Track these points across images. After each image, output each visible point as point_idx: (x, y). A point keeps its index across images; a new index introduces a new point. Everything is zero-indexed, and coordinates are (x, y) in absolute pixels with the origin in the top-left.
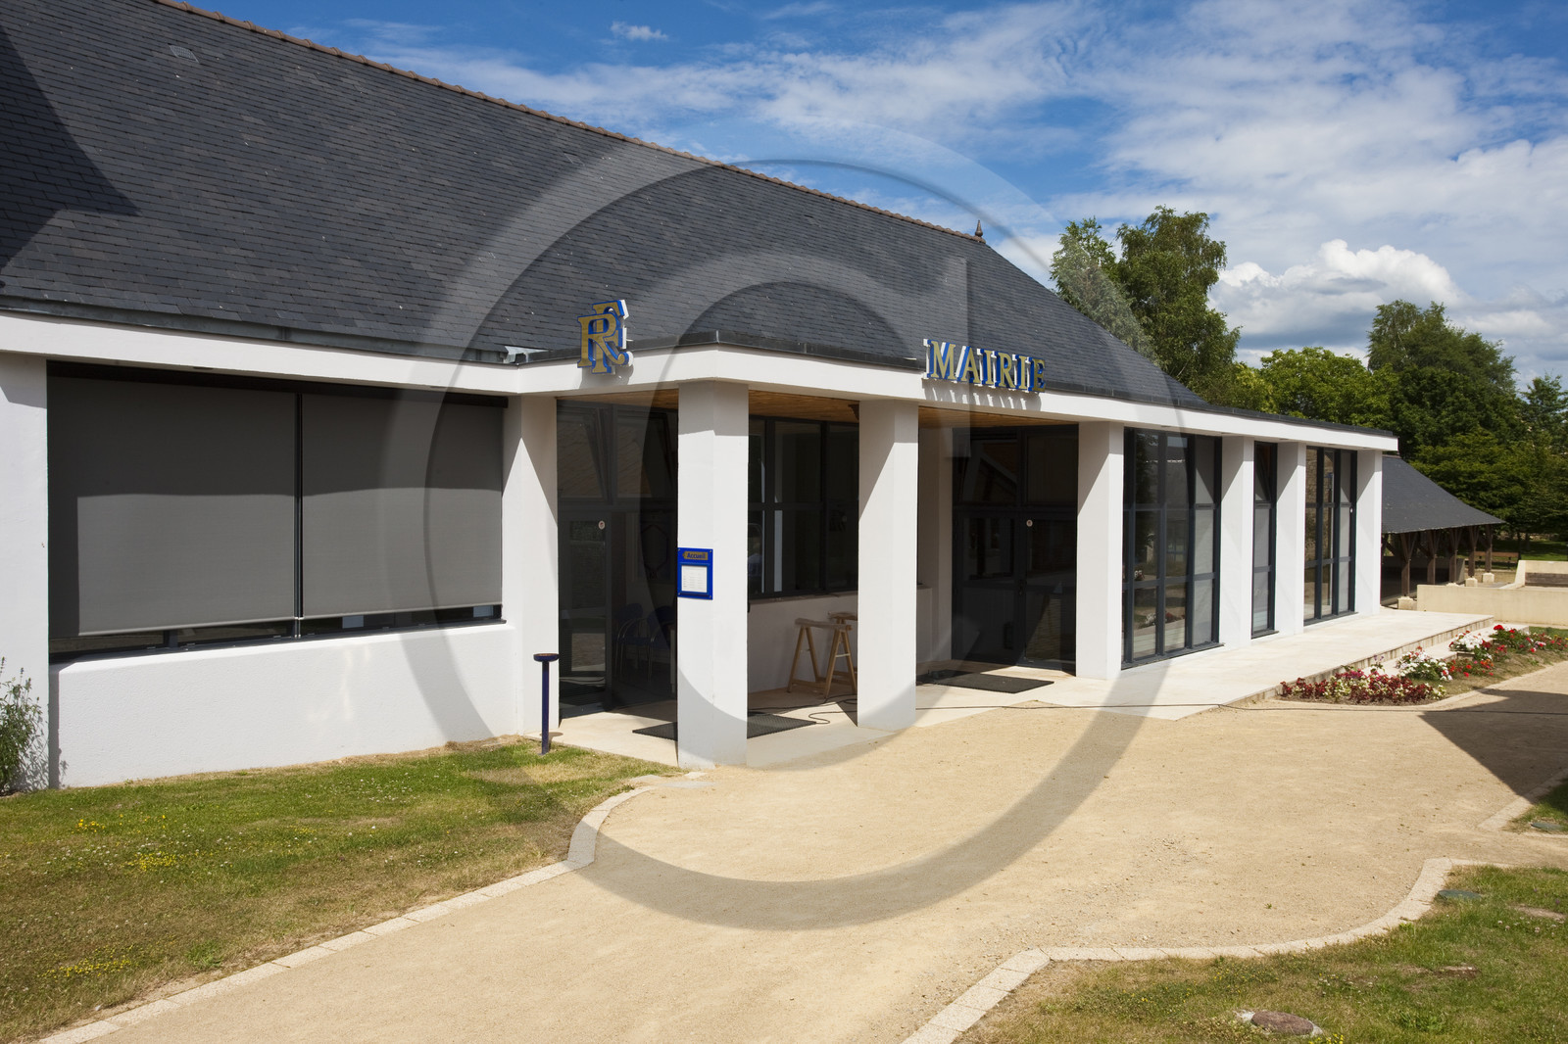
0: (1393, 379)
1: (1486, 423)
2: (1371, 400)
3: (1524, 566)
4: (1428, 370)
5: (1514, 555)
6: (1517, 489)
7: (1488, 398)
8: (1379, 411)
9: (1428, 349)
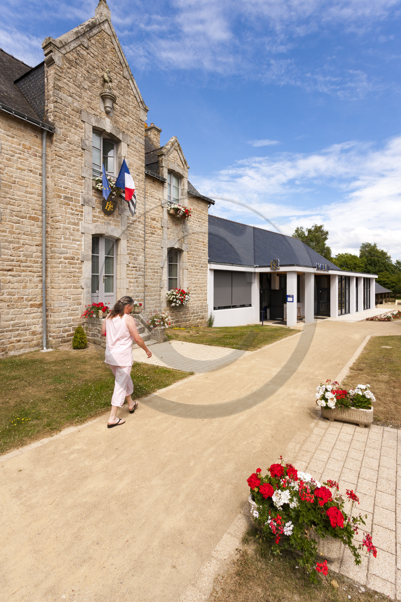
0: (365, 260)
1: (386, 270)
2: (361, 265)
3: (397, 301)
4: (373, 258)
5: (394, 299)
6: (394, 284)
7: (386, 264)
8: (363, 267)
9: (373, 253)
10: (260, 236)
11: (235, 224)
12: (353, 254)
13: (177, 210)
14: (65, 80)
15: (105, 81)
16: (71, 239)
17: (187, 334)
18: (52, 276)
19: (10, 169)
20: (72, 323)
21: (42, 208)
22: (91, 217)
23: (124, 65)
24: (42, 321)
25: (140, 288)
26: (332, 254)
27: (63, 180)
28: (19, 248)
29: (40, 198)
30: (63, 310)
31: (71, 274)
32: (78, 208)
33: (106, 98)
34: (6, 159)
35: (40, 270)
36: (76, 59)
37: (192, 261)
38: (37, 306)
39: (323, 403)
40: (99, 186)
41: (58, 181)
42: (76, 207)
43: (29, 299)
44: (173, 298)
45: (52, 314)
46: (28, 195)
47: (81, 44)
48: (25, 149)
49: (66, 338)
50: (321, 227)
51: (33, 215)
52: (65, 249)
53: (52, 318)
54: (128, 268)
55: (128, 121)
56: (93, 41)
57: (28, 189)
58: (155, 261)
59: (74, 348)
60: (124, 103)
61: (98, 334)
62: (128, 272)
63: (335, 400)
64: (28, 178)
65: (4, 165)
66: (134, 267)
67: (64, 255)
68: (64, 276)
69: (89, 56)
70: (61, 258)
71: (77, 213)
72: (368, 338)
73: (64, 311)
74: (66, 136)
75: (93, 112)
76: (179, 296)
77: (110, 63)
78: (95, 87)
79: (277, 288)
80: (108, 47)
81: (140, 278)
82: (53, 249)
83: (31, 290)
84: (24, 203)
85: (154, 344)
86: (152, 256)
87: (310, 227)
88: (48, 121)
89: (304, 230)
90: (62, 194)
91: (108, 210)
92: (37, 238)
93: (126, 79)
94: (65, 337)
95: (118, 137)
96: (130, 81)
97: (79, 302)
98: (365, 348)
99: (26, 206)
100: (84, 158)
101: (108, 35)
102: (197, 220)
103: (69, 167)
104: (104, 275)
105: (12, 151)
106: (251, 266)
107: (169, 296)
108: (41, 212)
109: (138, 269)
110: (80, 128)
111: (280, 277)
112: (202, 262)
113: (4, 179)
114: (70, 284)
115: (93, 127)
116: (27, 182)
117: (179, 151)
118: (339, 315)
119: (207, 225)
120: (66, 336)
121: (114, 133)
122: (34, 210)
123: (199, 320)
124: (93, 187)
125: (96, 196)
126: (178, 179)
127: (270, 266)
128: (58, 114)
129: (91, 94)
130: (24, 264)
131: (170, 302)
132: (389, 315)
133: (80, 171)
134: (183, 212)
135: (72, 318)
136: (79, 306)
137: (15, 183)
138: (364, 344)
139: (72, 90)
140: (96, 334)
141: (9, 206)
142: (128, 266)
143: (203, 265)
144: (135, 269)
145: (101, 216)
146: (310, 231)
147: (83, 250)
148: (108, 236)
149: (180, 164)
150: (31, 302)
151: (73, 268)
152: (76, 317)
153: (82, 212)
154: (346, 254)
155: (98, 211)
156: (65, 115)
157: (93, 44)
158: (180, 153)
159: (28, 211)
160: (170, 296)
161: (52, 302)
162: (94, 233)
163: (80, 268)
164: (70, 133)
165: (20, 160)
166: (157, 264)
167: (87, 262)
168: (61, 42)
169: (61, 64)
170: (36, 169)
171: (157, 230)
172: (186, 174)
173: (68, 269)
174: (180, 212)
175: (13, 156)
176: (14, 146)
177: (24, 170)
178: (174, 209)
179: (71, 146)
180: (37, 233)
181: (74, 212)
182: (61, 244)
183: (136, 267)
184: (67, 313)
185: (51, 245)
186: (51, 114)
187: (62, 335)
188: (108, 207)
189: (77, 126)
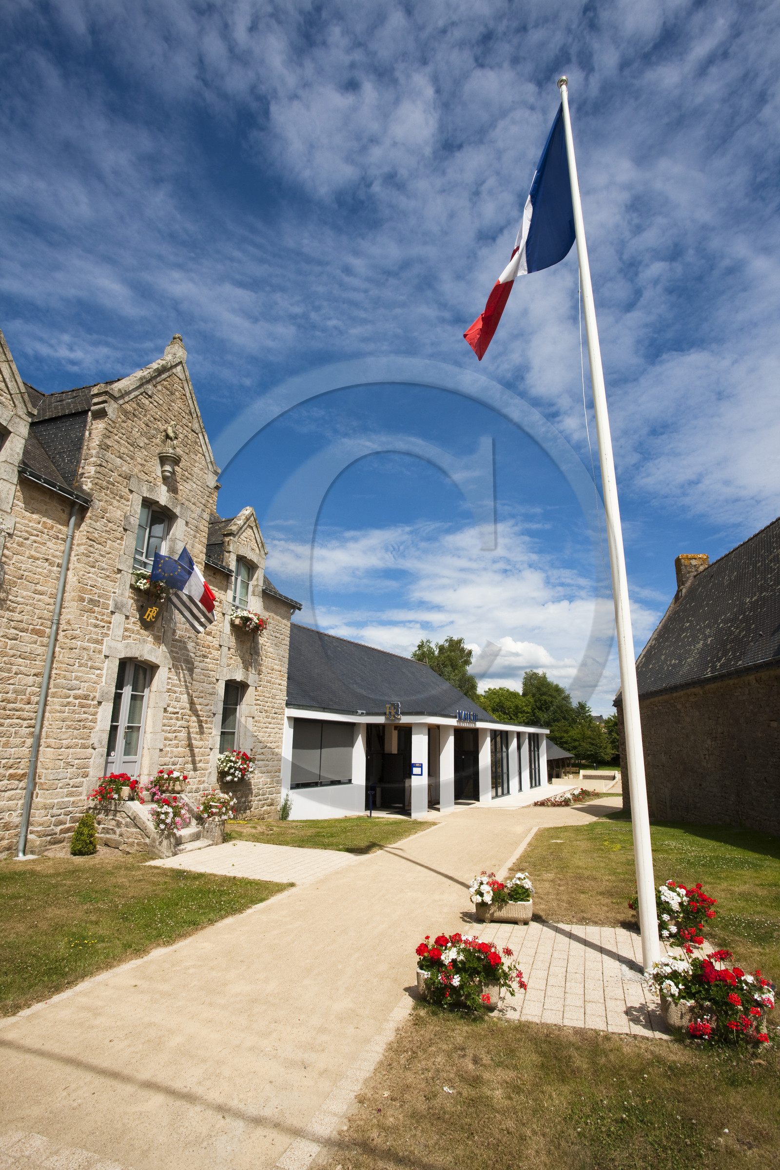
0: (531, 700)
1: (564, 718)
2: (525, 708)
3: (582, 772)
4: (544, 697)
5: (577, 769)
6: (577, 743)
7: (564, 708)
8: (528, 713)
9: (544, 690)
12: (512, 690)
13: (246, 620)
14: (117, 437)
15: (167, 437)
16: (89, 665)
17: (254, 831)
18: (50, 727)
19: (20, 557)
20: (70, 809)
21: (53, 616)
22: (122, 630)
23: (194, 416)
24: (23, 805)
25: (180, 749)
26: (478, 689)
27: (90, 575)
28: (9, 678)
29: (52, 601)
30: (60, 785)
31: (79, 723)
32: (105, 617)
33: (167, 459)
34: (17, 543)
35: (33, 715)
36: (135, 410)
37: (262, 703)
38: (18, 778)
39: (479, 899)
40: (141, 583)
41: (84, 575)
42: (103, 615)
43: (9, 765)
44: (230, 768)
45: (40, 792)
46: (37, 596)
47: (145, 392)
48: (46, 528)
49: (57, 836)
50: (460, 641)
51: (38, 627)
52: (78, 682)
53: (39, 799)
54: (165, 714)
55: (190, 488)
56: (159, 387)
57: (39, 587)
58: (206, 702)
59: (74, 853)
60: (189, 464)
61: (115, 829)
62: (166, 721)
63: (491, 893)
64: (40, 570)
65: (12, 552)
66: (174, 713)
67: (74, 692)
68: (69, 727)
69: (151, 405)
70: (68, 697)
71: (102, 624)
72: (535, 830)
73: (61, 788)
74: (105, 511)
75: (146, 477)
76: (240, 763)
77: (176, 413)
78: (153, 444)
79: (394, 750)
80: (177, 393)
81: (181, 731)
82: (58, 681)
83: (14, 749)
84: (28, 608)
85: (208, 846)
86: (202, 694)
87: (441, 642)
88: (82, 491)
89: (433, 645)
90: (87, 596)
91: (148, 620)
92: (37, 663)
93: (195, 432)
94: (56, 834)
95: (175, 511)
96: (200, 436)
97: (85, 772)
98: (530, 844)
99: (31, 613)
100: (124, 543)
101: (180, 379)
102: (274, 635)
103: (102, 556)
104: (127, 725)
105: (27, 532)
106: (353, 712)
107: (222, 762)
108: (50, 623)
109: (179, 715)
110: (125, 499)
111: (399, 731)
112: (276, 705)
113: (9, 572)
114: (77, 740)
115: (143, 497)
116: (39, 577)
117: (254, 528)
118: (493, 798)
119: (288, 643)
120: (58, 832)
121: (170, 506)
122: (40, 618)
123: (265, 808)
124: (131, 584)
125: (133, 598)
126: (249, 569)
127: (385, 714)
128: (101, 481)
129: (146, 453)
130: (12, 706)
131: (222, 774)
132: (568, 796)
133: (117, 561)
134: (256, 623)
135: (72, 799)
136: (84, 779)
137: (21, 579)
138: (528, 839)
139: (123, 450)
140: (112, 829)
141: (8, 612)
142: (165, 710)
143: (277, 711)
144: (176, 715)
145: (136, 628)
146: (441, 649)
147: (103, 684)
148: (141, 661)
149: (255, 547)
150: (11, 771)
151: (85, 713)
152: (79, 798)
153: (110, 623)
154: (500, 689)
155: (132, 621)
156: (108, 482)
157: (159, 391)
158: (256, 532)
159: (33, 620)
160: (225, 764)
161: (45, 771)
162: (123, 656)
163: (95, 714)
164: (111, 507)
165: (35, 545)
166: (208, 707)
167: (106, 704)
168: (120, 390)
169: (114, 416)
170: (54, 556)
171: (213, 651)
172: (262, 562)
173: (77, 716)
174: (251, 624)
175: (27, 539)
176: (31, 524)
177: (38, 559)
178: (242, 618)
179: (110, 524)
180: (38, 655)
181: (98, 622)
182: (73, 674)
183: (177, 713)
184: (66, 790)
185: (56, 674)
186: (89, 480)
187: (53, 830)
188: (149, 614)
189: (121, 497)
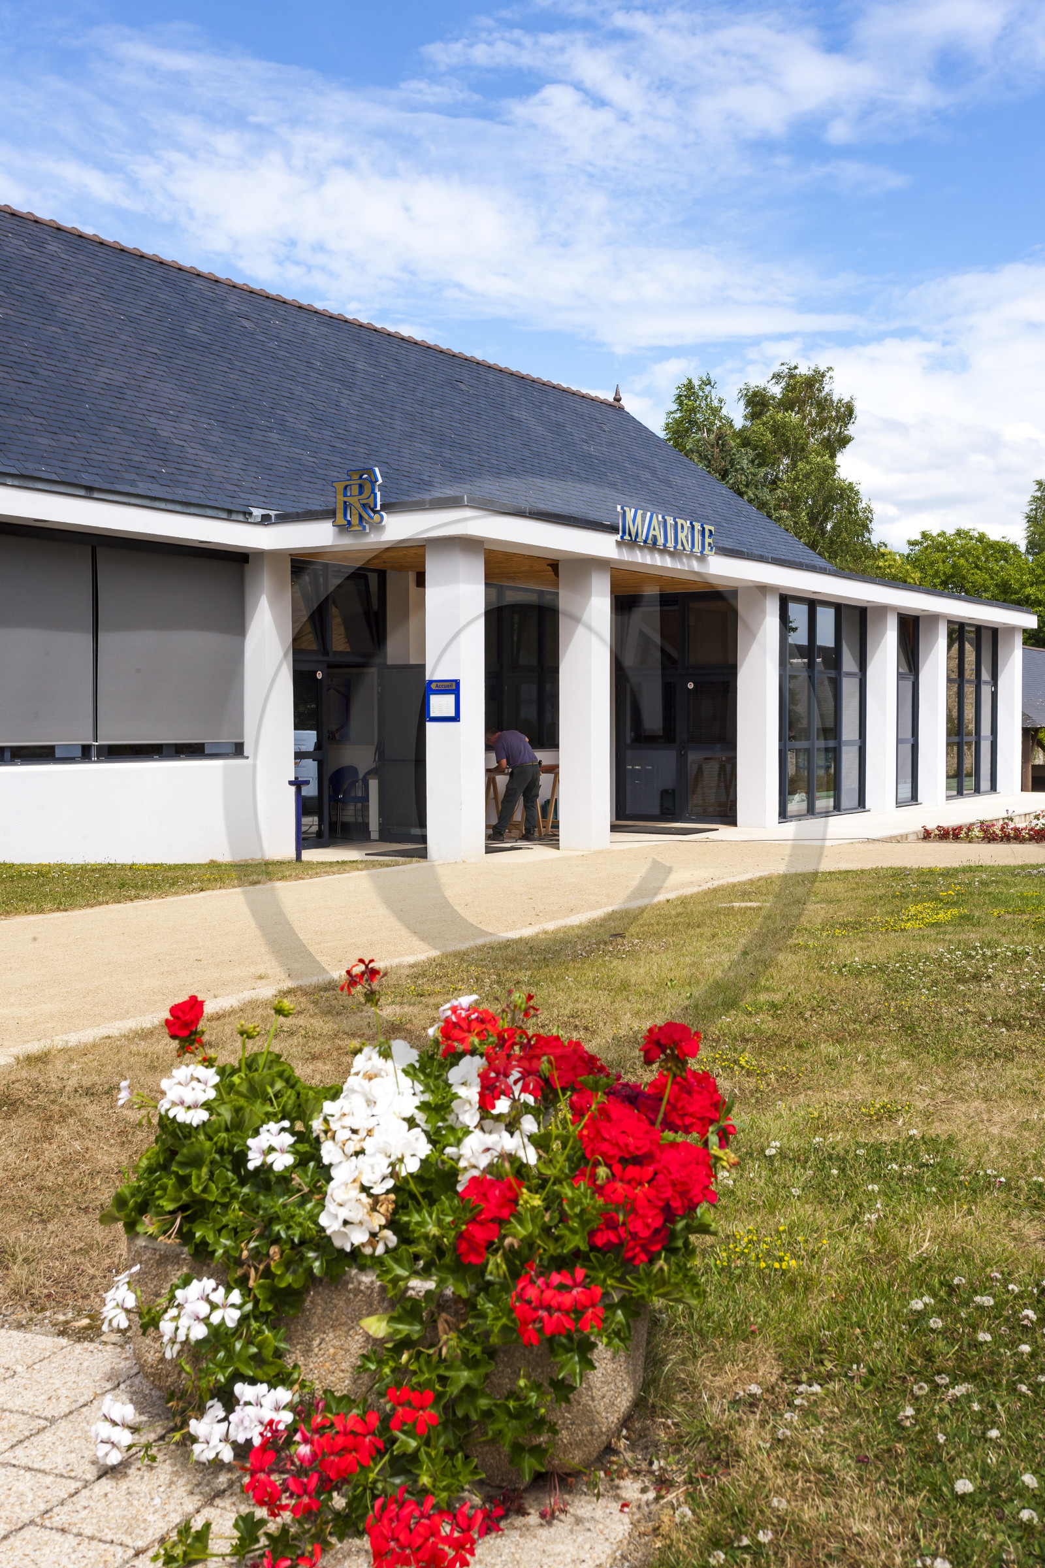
10: (360, 365)
11: (198, 284)
106: (230, 512)
118: (789, 818)
